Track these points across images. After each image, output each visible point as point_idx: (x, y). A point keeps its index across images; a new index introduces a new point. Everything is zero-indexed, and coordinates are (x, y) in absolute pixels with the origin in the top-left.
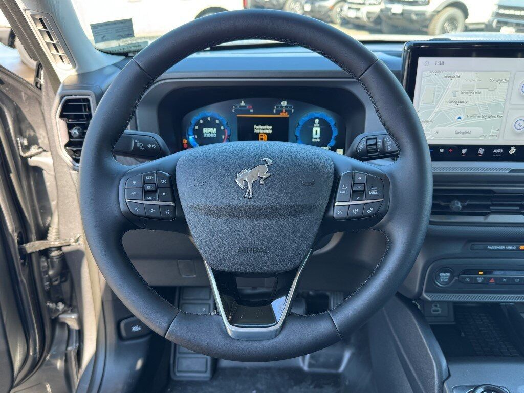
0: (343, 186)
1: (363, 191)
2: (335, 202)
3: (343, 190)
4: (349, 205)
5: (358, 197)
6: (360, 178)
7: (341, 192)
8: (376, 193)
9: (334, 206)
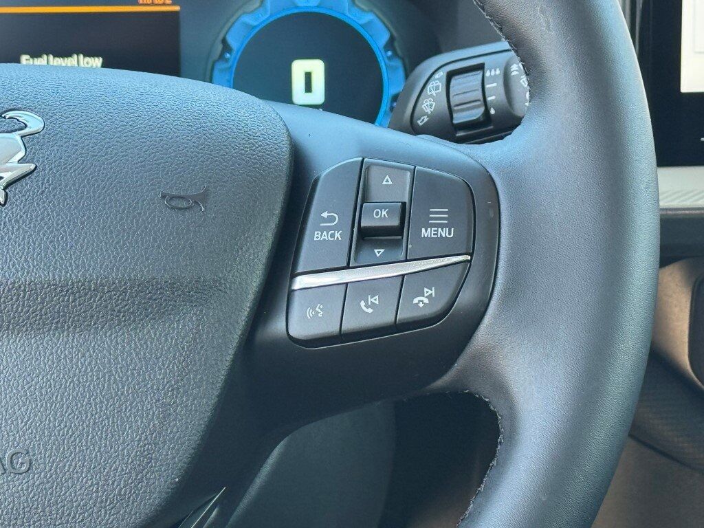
0: (325, 215)
1: (399, 231)
2: (294, 276)
3: (322, 229)
4: (347, 284)
5: (379, 252)
6: (387, 181)
7: (318, 236)
8: (444, 233)
9: (291, 292)
